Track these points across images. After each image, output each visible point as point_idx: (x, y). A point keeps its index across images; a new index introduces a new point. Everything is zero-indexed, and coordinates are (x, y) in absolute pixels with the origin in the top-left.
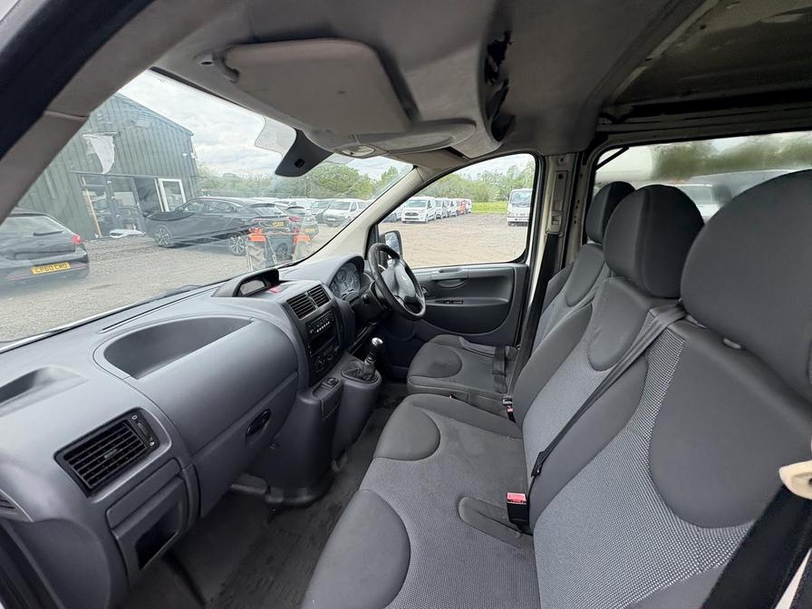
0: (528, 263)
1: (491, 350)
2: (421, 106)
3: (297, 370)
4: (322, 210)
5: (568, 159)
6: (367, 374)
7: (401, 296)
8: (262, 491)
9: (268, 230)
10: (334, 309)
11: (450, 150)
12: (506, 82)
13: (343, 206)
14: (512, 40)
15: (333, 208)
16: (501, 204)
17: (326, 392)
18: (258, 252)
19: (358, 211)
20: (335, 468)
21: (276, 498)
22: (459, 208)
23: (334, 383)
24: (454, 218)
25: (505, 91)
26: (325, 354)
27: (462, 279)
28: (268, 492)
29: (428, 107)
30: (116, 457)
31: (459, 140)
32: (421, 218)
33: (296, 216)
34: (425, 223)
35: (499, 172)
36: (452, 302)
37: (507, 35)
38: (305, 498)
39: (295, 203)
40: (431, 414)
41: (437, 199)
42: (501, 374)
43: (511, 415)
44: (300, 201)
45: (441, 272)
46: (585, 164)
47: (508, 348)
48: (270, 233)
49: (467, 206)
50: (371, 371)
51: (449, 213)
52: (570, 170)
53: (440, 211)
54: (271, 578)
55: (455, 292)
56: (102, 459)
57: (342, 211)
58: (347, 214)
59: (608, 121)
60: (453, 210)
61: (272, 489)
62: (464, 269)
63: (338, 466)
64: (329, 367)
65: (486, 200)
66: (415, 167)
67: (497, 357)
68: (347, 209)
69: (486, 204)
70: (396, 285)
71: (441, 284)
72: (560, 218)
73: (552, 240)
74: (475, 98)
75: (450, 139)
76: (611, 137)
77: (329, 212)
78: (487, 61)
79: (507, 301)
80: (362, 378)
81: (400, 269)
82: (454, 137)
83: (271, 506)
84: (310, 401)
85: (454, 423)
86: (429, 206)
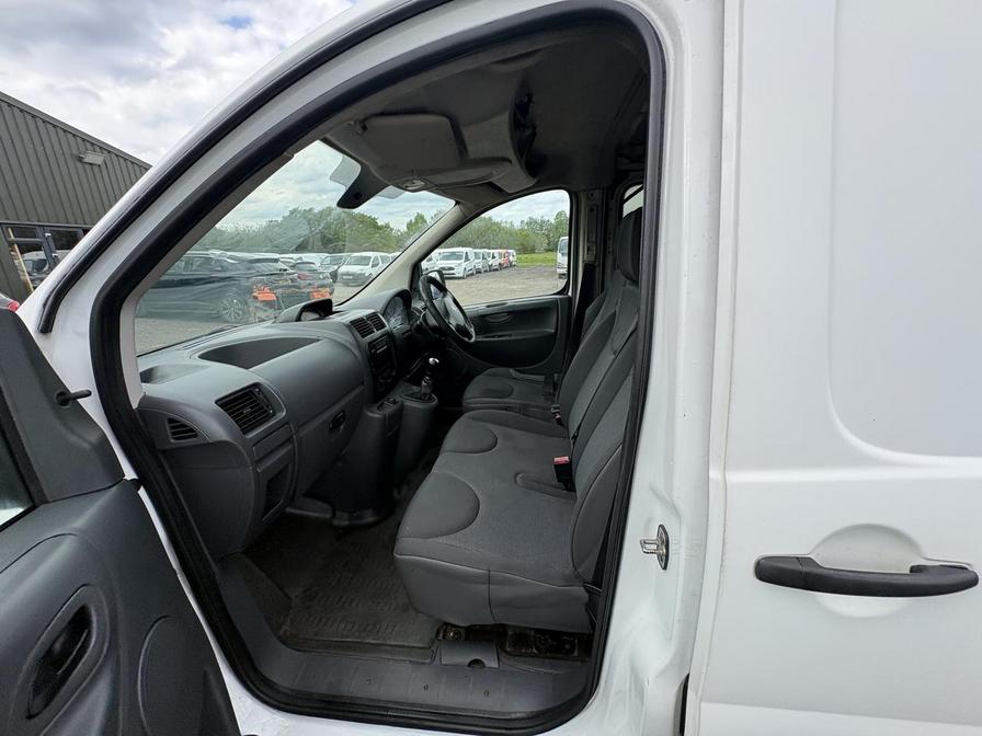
0: (570, 294)
1: (541, 378)
2: (470, 149)
3: (363, 383)
4: (336, 267)
5: (597, 194)
6: (425, 394)
7: (453, 323)
8: (328, 516)
9: (277, 288)
10: (389, 335)
11: (491, 185)
12: (534, 128)
13: (364, 261)
14: (534, 100)
15: (349, 264)
16: (549, 255)
17: (389, 409)
18: (267, 313)
19: (382, 266)
20: (396, 494)
21: (343, 520)
22: (502, 261)
23: (395, 402)
24: (497, 273)
25: (534, 135)
26: (385, 375)
27: (509, 313)
28: (334, 515)
29: (475, 150)
30: (251, 414)
31: (499, 176)
32: (459, 272)
33: (307, 273)
34: (462, 278)
35: (546, 218)
36: (500, 336)
37: (530, 97)
38: (369, 518)
39: (301, 258)
40: (490, 426)
41: (476, 251)
42: (550, 394)
43: (559, 421)
44: (307, 257)
45: (488, 306)
46: (612, 198)
47: (556, 375)
48: (280, 291)
49: (511, 258)
50: (428, 391)
51: (490, 266)
52: (600, 203)
53: (479, 264)
54: (351, 575)
55: (501, 327)
56: (242, 413)
57: (362, 267)
58: (367, 270)
59: (626, 161)
60: (495, 263)
61: (337, 513)
62: (510, 303)
63: (399, 493)
64: (390, 388)
65: (533, 251)
66: (457, 203)
67: (545, 382)
68: (368, 265)
69: (533, 256)
70: (447, 313)
71: (488, 319)
72: (594, 248)
73: (589, 269)
74: (509, 141)
75: (491, 175)
76: (632, 174)
77: (344, 269)
78: (515, 115)
79: (553, 331)
80: (421, 398)
81: (448, 300)
82: (495, 173)
83: (337, 528)
84: (375, 415)
85: (508, 430)
86: (467, 259)
